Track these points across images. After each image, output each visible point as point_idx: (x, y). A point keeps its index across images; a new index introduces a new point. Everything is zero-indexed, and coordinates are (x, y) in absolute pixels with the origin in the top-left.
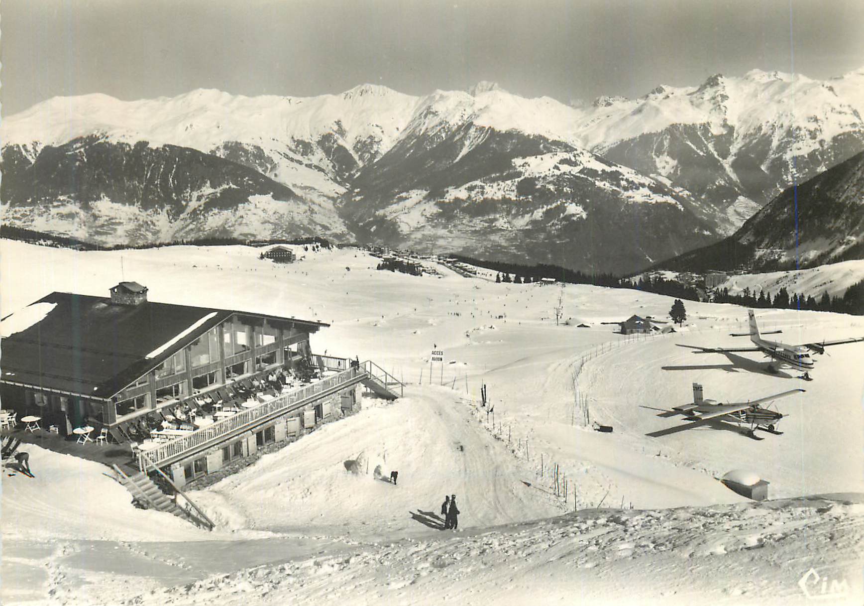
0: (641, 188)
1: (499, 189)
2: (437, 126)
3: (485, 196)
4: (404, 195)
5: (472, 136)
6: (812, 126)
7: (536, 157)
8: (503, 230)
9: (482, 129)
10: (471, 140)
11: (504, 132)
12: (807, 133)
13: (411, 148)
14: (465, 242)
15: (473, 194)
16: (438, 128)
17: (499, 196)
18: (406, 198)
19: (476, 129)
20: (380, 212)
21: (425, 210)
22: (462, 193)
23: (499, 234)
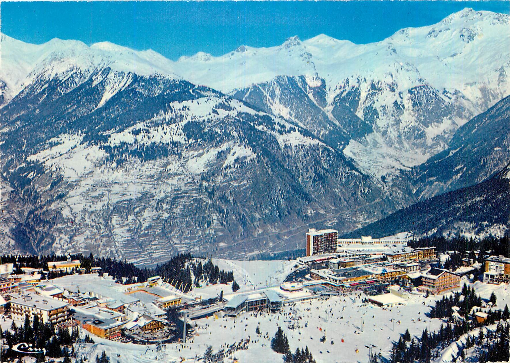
0: (292, 131)
1: (165, 133)
2: (68, 71)
3: (153, 140)
4: (54, 140)
5: (112, 81)
6: (390, 80)
7: (192, 102)
8: (180, 174)
9: (121, 74)
10: (112, 85)
11: (148, 77)
12: (387, 86)
13: (43, 93)
14: (142, 187)
15: (139, 137)
16: (70, 74)
17: (167, 139)
18: (57, 144)
19: (116, 74)
20: (32, 158)
21: (88, 154)
22: (127, 137)
23: (176, 178)
